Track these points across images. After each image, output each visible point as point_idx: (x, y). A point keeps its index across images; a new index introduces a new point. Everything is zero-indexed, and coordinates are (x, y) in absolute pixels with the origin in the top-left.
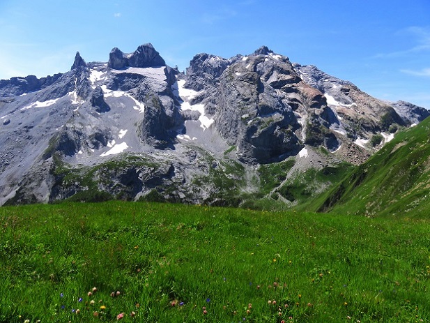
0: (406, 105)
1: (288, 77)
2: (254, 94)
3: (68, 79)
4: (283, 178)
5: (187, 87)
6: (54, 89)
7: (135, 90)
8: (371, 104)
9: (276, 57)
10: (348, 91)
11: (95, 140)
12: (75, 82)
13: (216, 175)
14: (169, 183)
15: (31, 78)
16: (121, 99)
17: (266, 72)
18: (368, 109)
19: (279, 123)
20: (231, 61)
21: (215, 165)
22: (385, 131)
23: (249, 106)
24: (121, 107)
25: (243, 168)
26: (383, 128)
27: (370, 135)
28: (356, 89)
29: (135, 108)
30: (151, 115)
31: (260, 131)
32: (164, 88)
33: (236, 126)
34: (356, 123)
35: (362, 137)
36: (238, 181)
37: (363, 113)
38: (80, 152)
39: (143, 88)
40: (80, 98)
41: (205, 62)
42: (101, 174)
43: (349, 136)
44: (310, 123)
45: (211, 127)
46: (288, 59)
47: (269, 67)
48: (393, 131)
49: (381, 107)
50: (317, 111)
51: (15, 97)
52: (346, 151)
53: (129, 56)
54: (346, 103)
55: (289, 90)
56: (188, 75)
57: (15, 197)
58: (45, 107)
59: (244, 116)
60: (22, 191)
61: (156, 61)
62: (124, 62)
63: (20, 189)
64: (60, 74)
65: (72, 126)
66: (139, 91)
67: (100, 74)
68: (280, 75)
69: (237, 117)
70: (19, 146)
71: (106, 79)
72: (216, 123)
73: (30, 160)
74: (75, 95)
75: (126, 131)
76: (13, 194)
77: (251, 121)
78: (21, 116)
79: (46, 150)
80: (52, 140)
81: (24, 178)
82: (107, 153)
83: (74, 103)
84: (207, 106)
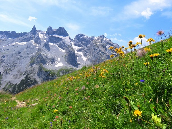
2: (105, 51)
3: (30, 35)
5: (75, 45)
6: (24, 38)
7: (58, 44)
9: (107, 39)
11: (52, 61)
12: (33, 37)
15: (13, 33)
16: (53, 46)
23: (104, 55)
24: (55, 49)
29: (60, 50)
33: (99, 61)
38: (47, 64)
39: (62, 43)
41: (82, 37)
42: (63, 73)
46: (111, 40)
51: (7, 39)
56: (74, 40)
57: (26, 79)
58: (23, 45)
59: (102, 58)
60: (28, 77)
61: (65, 34)
62: (53, 32)
63: (27, 76)
64: (26, 33)
65: (43, 54)
66: (60, 44)
67: (42, 35)
68: (110, 46)
69: (100, 58)
70: (18, 59)
71: (46, 37)
72: (88, 59)
73: (24, 65)
74: (34, 42)
75: (60, 58)
76: (23, 78)
77: (105, 60)
78: (13, 47)
79: (31, 62)
80: (32, 58)
81: (25, 72)
82: (57, 66)
83: (34, 45)
84: (84, 53)
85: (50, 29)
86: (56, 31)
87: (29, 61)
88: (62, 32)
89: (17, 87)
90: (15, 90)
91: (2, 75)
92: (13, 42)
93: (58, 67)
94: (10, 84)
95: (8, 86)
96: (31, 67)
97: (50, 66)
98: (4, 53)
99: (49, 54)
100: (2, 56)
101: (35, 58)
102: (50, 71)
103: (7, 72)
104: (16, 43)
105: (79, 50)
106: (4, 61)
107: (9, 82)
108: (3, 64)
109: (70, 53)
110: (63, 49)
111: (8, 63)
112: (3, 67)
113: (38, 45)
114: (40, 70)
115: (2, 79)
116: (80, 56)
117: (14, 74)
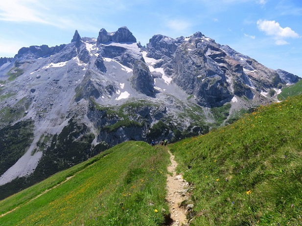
0: (282, 72)
1: (218, 53)
2: (203, 62)
3: (71, 49)
4: (228, 114)
5: (149, 56)
6: (62, 55)
7: (119, 58)
8: (266, 71)
9: (207, 39)
10: (251, 62)
11: (110, 90)
12: (76, 50)
13: (188, 113)
14: (167, 116)
15: (44, 47)
16: (111, 63)
17: (204, 49)
18: (264, 74)
19: (219, 81)
20: (177, 41)
21: (185, 106)
22: (276, 87)
23: (201, 70)
24: (114, 69)
25: (201, 108)
26: (274, 86)
27: (269, 89)
28: (255, 61)
29: (123, 69)
30: (143, 74)
31: (210, 86)
33: (193, 83)
34: (260, 82)
35: (264, 91)
36: (201, 116)
37: (262, 76)
38: (103, 97)
39: (126, 56)
40: (82, 61)
41: (161, 41)
42: (129, 110)
43: (257, 90)
44: (236, 81)
45: (171, 82)
46: (214, 41)
47: (205, 45)
48: (280, 88)
49: (272, 73)
50: (239, 75)
51: (35, 60)
52: (258, 99)
53: (112, 35)
54: (250, 70)
55: (219, 61)
56: (148, 48)
57: (70, 125)
58: (61, 67)
59: (199, 76)
60: (73, 121)
61: (130, 39)
62: (109, 38)
63: (71, 120)
64: (64, 45)
65: (94, 80)
66: (122, 58)
67: (91, 46)
68: (212, 51)
69: (194, 77)
70: (55, 93)
71: (98, 49)
72: (174, 80)
73: (66, 102)
74: (78, 60)
75: (124, 84)
76: (65, 123)
77: (203, 80)
78: (46, 73)
79: (76, 96)
80: (77, 89)
81: (68, 113)
82: (119, 98)
83: (79, 64)
84: (165, 69)
85: (103, 33)
86: (114, 36)
87: (72, 94)
88: (125, 36)
89: (58, 139)
90: (55, 143)
91: (34, 121)
92: (45, 64)
93: (121, 101)
94: (46, 135)
95: (43, 138)
96: (78, 104)
97: (107, 99)
98: (33, 85)
99: (105, 79)
100: (30, 89)
101: (82, 88)
102: (107, 109)
103: (40, 116)
104: (50, 65)
105: (157, 66)
106: (34, 98)
107: (46, 132)
108: (34, 102)
109: (140, 73)
110: (129, 66)
111: (40, 101)
112: (34, 108)
113: (86, 65)
114: (92, 109)
115: (34, 128)
116: (160, 76)
117: (51, 118)
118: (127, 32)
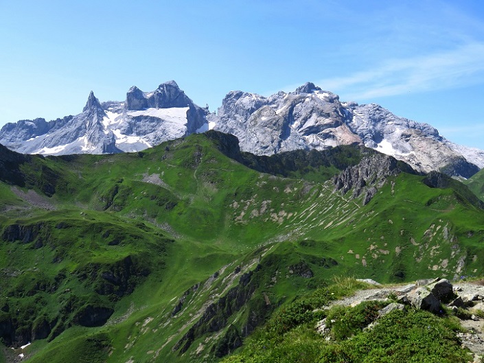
1: (327, 121)
2: (276, 141)
3: (80, 122)
6: (63, 134)
7: (151, 136)
9: (321, 96)
10: (409, 136)
12: (87, 125)
15: (40, 121)
20: (270, 100)
32: (183, 134)
37: (418, 165)
39: (160, 133)
40: (91, 144)
41: (238, 102)
47: (308, 109)
51: (22, 142)
53: (149, 96)
54: (403, 152)
55: (327, 136)
64: (70, 117)
66: (155, 136)
67: (115, 116)
68: (319, 118)
71: (121, 122)
74: (86, 141)
83: (84, 149)
85: (133, 93)
88: (170, 97)
92: (35, 148)
104: (42, 150)
113: (93, 149)
118: (173, 91)
